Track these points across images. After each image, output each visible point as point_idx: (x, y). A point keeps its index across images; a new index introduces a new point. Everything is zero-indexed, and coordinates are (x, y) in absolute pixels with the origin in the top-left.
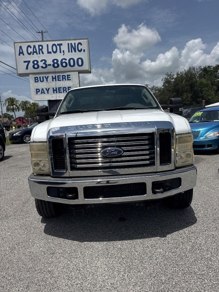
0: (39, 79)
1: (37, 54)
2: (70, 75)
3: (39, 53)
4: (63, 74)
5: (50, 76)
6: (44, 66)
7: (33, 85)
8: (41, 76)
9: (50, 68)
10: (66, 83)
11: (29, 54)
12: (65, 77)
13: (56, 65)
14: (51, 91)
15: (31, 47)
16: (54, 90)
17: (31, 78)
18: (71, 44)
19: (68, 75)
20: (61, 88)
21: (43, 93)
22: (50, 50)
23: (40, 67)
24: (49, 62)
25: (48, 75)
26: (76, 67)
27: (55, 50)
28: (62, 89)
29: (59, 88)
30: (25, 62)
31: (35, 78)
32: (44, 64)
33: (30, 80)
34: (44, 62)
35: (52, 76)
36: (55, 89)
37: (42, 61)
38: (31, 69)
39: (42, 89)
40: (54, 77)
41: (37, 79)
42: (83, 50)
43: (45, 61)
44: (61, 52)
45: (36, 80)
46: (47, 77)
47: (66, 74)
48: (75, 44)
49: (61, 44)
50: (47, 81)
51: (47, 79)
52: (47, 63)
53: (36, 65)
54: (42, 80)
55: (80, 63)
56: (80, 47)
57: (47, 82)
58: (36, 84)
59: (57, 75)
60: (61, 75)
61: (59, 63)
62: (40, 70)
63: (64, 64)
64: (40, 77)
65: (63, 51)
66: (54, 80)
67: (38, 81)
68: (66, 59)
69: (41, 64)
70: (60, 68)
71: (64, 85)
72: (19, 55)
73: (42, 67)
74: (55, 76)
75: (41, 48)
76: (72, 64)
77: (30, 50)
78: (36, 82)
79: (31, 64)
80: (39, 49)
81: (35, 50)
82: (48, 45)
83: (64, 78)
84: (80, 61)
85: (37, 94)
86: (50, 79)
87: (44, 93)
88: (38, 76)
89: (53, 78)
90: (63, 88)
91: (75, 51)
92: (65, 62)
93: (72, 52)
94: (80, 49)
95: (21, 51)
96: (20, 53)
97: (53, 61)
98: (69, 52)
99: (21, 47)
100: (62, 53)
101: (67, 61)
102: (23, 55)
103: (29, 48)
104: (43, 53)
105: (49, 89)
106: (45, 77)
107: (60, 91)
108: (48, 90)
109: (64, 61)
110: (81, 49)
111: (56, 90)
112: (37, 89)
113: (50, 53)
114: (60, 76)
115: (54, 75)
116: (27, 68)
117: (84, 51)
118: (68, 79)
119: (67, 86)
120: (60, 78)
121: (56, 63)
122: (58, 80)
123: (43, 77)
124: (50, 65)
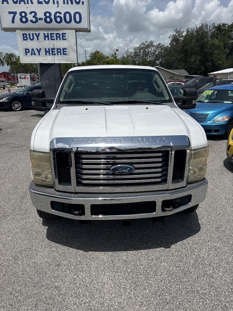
0: (28, 36)
1: (25, 3)
2: (65, 34)
3: (28, 3)
4: (57, 32)
5: (42, 33)
6: (34, 20)
7: (21, 44)
8: (31, 32)
9: (41, 24)
10: (61, 43)
11: (15, 3)
12: (60, 35)
13: (48, 20)
14: (43, 52)
16: (46, 52)
17: (19, 34)
19: (63, 34)
20: (54, 49)
21: (33, 54)
23: (29, 21)
24: (40, 15)
25: (39, 32)
26: (73, 24)
28: (56, 50)
29: (52, 49)
30: (10, 13)
31: (23, 34)
32: (34, 17)
33: (18, 37)
34: (33, 14)
35: (44, 34)
36: (47, 50)
37: (31, 13)
38: (18, 23)
39: (33, 49)
40: (46, 35)
41: (26, 37)
42: (81, 3)
43: (35, 13)
44: (54, 3)
45: (25, 38)
46: (37, 34)
47: (61, 32)
50: (38, 39)
51: (38, 37)
52: (38, 16)
53: (24, 17)
54: (32, 38)
55: (78, 19)
57: (38, 41)
58: (25, 42)
59: (50, 32)
60: (55, 32)
61: (52, 17)
62: (29, 25)
63: (58, 20)
64: (29, 34)
65: (58, 2)
67: (27, 39)
68: (60, 13)
69: (30, 17)
70: (54, 24)
71: (58, 45)
72: (3, 3)
73: (32, 21)
74: (48, 34)
76: (68, 20)
78: (24, 40)
79: (18, 17)
83: (58, 37)
84: (77, 16)
85: (26, 55)
86: (41, 37)
87: (35, 55)
88: (27, 32)
89: (45, 37)
90: (58, 49)
91: (72, 3)
92: (59, 17)
93: (68, 3)
94: (78, 1)
96: (3, 1)
97: (45, 14)
98: (64, 3)
100: (56, 5)
101: (62, 16)
102: (8, 3)
104: (32, 3)
105: (40, 49)
106: (36, 34)
107: (54, 53)
108: (39, 51)
109: (58, 15)
111: (49, 52)
112: (26, 49)
113: (41, 3)
114: (53, 34)
115: (46, 33)
116: (13, 21)
118: (63, 38)
119: (61, 47)
120: (53, 37)
121: (48, 18)
122: (52, 39)
123: (33, 34)
124: (41, 19)
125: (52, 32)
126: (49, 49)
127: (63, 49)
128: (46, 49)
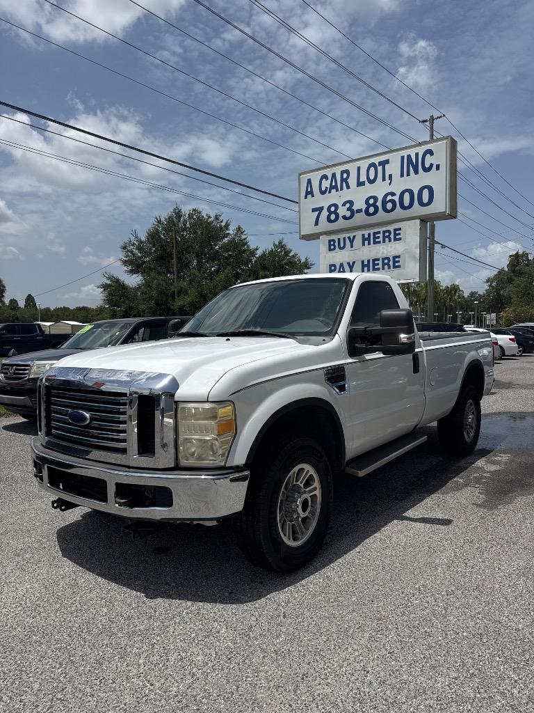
0: (336, 244)
1: (337, 190)
2: (400, 229)
3: (342, 189)
4: (385, 229)
5: (359, 234)
6: (348, 214)
7: (325, 257)
8: (341, 236)
9: (360, 218)
10: (391, 247)
11: (323, 193)
12: (390, 234)
13: (372, 210)
14: (357, 267)
15: (327, 179)
16: (363, 266)
17: (323, 241)
18: (409, 157)
19: (395, 230)
20: (378, 260)
21: (341, 272)
22: (363, 178)
23: (340, 217)
24: (360, 204)
25: (353, 234)
26: (417, 210)
27: (372, 177)
28: (380, 262)
29: (374, 260)
30: (314, 210)
31: (330, 241)
32: (348, 209)
33: (321, 246)
34: (348, 205)
35: (363, 235)
36: (366, 263)
37: (344, 205)
38: (324, 225)
39: (342, 265)
40: (366, 236)
41: (334, 245)
42: (434, 167)
43: (351, 203)
44: (384, 179)
45: (331, 246)
46: (352, 238)
47: (391, 228)
48: (417, 154)
49: (387, 162)
50: (352, 246)
51: (352, 242)
52: (355, 208)
53: (333, 211)
54: (342, 245)
55: (425, 199)
56: (429, 160)
57: (352, 249)
58: (331, 253)
59: (372, 231)
60: (381, 230)
61: (379, 204)
62: (341, 223)
63: (389, 206)
64: (339, 239)
65: (390, 177)
66: (366, 242)
67: (334, 249)
68: (393, 194)
69: (343, 211)
70: (380, 216)
71: (385, 252)
72: (306, 197)
73: (344, 217)
74: (369, 234)
75: (345, 176)
76: (407, 203)
77: (326, 184)
78: (330, 250)
79: (325, 213)
80: (343, 180)
81: (334, 184)
82: (359, 168)
83: (387, 236)
84: (426, 193)
86: (358, 241)
88: (335, 237)
89: (364, 239)
90: (384, 259)
91: (416, 172)
92: (390, 201)
93: (408, 174)
94: (427, 165)
95: (309, 190)
96: (307, 193)
97: (367, 201)
98: (402, 175)
99: (309, 181)
100: (388, 181)
101: (396, 198)
102: (313, 196)
103: (324, 180)
104: (348, 187)
105: (354, 263)
106: (349, 238)
107: (376, 267)
108: (352, 266)
109: (389, 198)
110: (432, 165)
111: (368, 265)
112: (331, 266)
113: (363, 184)
114: (379, 232)
115: (366, 233)
116: (317, 224)
117: (438, 167)
118: (395, 237)
119: (391, 255)
120: (379, 237)
121: (371, 206)
122: (375, 243)
123: (344, 239)
124: (359, 211)
125: (376, 230)
126: (369, 261)
127: (395, 257)
128: (363, 262)
